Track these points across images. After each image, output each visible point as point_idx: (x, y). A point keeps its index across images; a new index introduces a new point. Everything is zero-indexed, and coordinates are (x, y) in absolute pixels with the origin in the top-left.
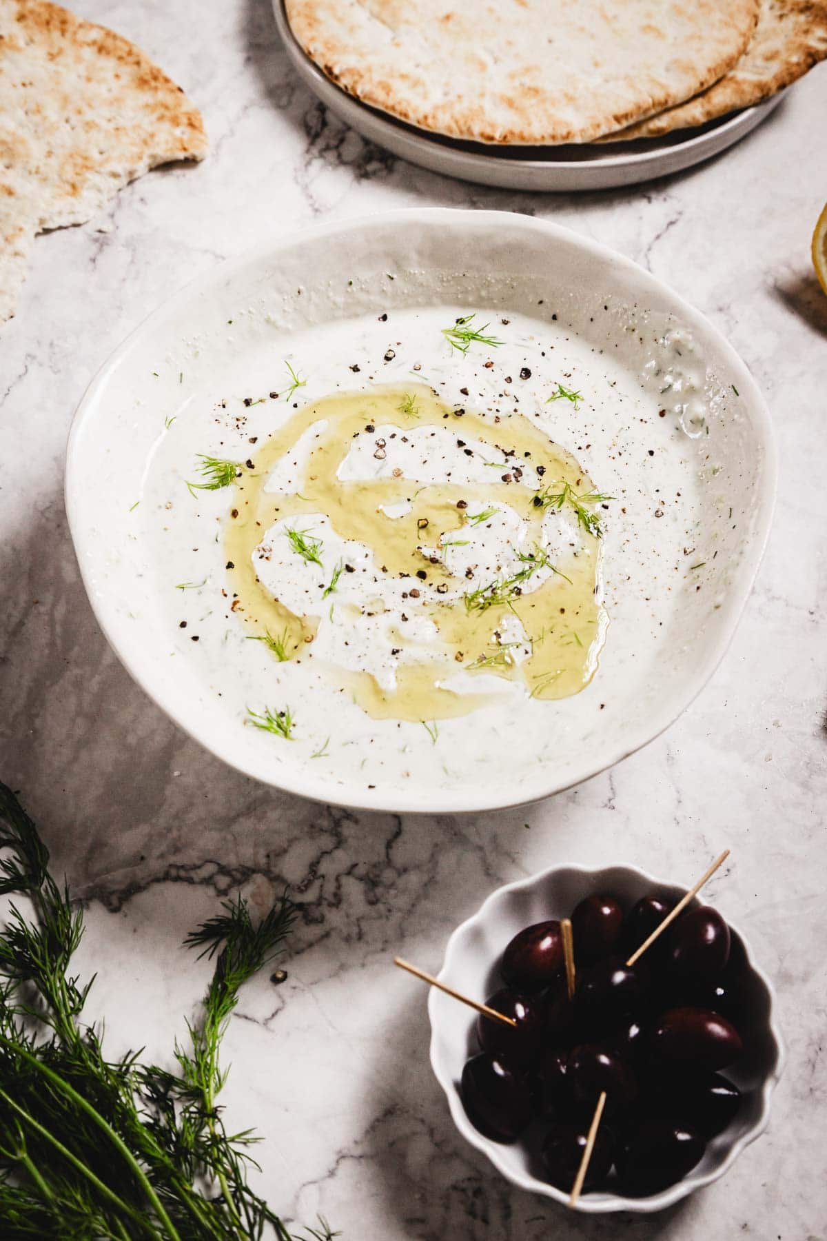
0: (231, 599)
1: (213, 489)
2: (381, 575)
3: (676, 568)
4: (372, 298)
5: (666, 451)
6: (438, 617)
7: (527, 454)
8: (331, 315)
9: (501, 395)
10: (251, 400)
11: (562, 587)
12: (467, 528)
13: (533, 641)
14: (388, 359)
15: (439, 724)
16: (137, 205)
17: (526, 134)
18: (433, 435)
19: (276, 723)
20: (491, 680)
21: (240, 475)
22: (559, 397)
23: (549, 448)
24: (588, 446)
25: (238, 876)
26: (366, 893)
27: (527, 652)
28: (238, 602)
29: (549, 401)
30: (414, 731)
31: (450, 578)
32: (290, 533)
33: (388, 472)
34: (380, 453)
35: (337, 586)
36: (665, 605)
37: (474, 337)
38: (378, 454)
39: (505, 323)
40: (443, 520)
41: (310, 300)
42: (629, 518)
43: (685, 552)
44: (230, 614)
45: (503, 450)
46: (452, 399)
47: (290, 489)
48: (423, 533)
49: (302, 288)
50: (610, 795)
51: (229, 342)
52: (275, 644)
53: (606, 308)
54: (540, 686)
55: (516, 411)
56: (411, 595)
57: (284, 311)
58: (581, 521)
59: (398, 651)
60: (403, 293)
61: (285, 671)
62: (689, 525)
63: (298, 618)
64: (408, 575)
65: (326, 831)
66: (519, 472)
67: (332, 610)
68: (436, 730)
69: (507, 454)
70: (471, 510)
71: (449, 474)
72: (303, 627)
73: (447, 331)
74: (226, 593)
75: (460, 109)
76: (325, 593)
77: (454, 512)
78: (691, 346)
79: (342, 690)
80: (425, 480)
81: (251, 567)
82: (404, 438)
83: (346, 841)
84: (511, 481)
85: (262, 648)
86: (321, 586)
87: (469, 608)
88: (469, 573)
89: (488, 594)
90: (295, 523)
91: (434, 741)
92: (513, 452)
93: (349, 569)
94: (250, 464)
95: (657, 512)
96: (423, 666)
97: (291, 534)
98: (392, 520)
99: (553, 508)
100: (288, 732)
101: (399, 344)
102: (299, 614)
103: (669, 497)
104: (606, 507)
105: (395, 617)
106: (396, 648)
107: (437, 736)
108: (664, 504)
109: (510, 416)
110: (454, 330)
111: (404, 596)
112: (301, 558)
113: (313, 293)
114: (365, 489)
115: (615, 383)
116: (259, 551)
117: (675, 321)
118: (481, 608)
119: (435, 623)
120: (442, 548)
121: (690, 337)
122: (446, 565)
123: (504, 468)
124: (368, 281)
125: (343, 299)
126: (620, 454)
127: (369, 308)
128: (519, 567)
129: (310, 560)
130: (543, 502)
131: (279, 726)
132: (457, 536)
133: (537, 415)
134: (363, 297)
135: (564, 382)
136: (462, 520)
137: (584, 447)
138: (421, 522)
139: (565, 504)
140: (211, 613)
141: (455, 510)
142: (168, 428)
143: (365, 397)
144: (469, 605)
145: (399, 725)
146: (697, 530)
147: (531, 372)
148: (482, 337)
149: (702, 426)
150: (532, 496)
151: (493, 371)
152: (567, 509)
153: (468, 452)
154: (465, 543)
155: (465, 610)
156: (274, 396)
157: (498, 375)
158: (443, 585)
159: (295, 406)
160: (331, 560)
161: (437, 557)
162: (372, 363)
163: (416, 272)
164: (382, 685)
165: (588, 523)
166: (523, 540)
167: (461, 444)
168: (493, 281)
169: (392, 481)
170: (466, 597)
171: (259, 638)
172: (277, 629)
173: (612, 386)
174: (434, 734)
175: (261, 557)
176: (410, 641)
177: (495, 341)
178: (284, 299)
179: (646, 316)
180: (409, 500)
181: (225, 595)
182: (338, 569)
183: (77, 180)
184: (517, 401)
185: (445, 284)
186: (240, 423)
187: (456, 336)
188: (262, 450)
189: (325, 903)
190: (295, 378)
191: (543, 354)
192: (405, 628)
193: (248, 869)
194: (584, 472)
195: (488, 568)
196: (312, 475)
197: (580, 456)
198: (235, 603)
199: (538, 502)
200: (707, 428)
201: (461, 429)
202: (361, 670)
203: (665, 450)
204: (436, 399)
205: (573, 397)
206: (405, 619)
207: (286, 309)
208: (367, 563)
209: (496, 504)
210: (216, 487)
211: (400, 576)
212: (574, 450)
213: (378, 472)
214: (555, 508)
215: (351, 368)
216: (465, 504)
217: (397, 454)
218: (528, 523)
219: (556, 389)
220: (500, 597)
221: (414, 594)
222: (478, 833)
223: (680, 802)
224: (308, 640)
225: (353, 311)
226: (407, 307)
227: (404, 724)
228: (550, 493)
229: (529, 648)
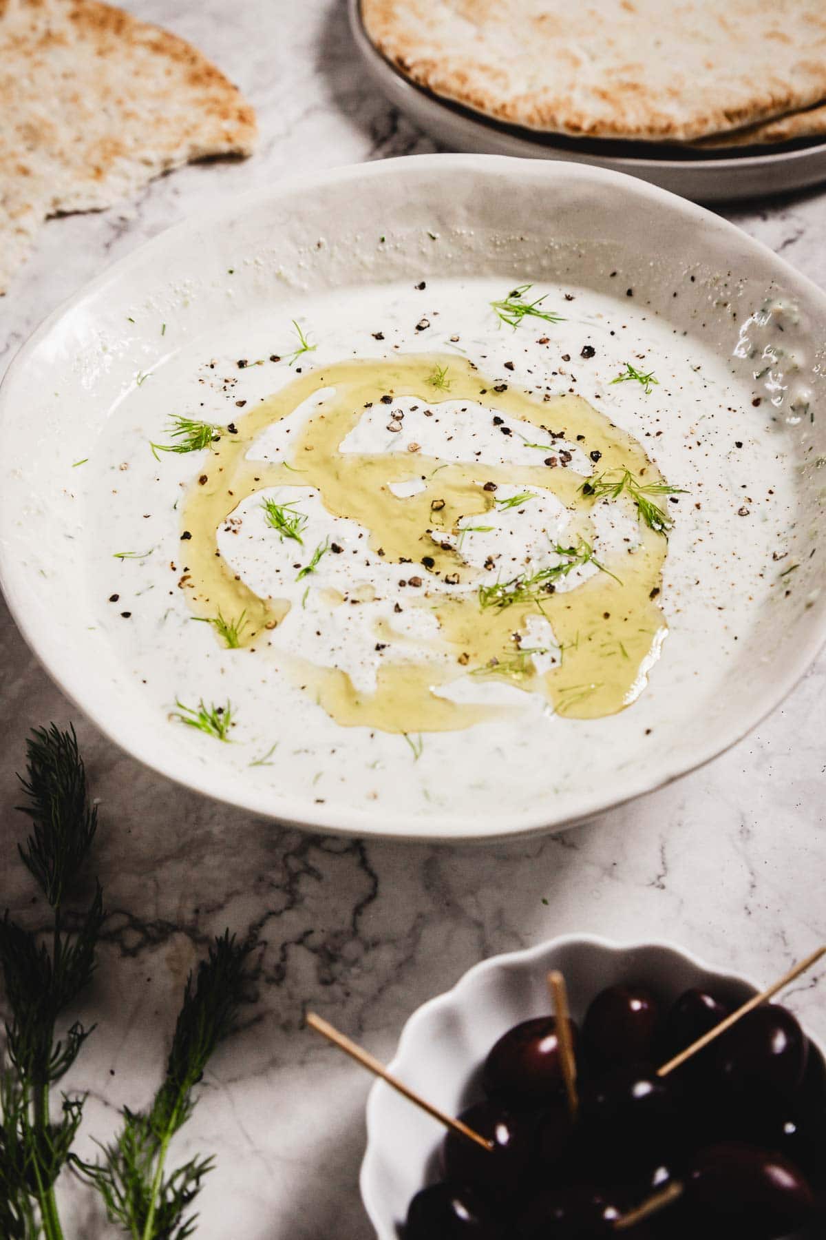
0: (180, 573)
1: (182, 452)
2: (374, 558)
3: (761, 575)
4: (408, 260)
5: (758, 443)
6: (441, 612)
7: (580, 438)
8: (357, 279)
9: (555, 373)
10: (246, 361)
11: (608, 588)
12: (493, 512)
13: (564, 647)
14: (420, 328)
15: (426, 737)
16: (169, 196)
17: (619, 124)
18: (464, 410)
19: (209, 720)
20: (503, 690)
21: (217, 439)
22: (627, 379)
23: (610, 433)
24: (659, 434)
25: (153, 932)
26: (318, 968)
27: (554, 661)
28: (189, 577)
29: (614, 382)
30: (391, 744)
31: (465, 567)
32: (268, 506)
33: (402, 446)
34: (396, 425)
35: (317, 568)
36: (743, 617)
37: (529, 311)
38: (392, 425)
39: (569, 298)
40: (464, 504)
41: (331, 256)
42: (704, 514)
43: (775, 556)
44: (177, 590)
45: (550, 431)
46: (493, 372)
47: (277, 458)
48: (437, 517)
49: (322, 240)
50: (661, 872)
51: (228, 295)
52: (226, 628)
53: (693, 279)
54: (567, 702)
55: (571, 390)
56: (410, 583)
57: (299, 266)
58: (641, 514)
59: (383, 647)
60: (447, 258)
61: (233, 660)
62: (782, 526)
63: (262, 601)
64: (410, 561)
65: (277, 887)
66: (566, 457)
67: (306, 595)
68: (421, 745)
69: (554, 436)
70: (501, 493)
71: (479, 454)
72: (266, 612)
73: (495, 304)
74: (174, 566)
75: (544, 100)
76: (300, 574)
77: (479, 496)
78: (796, 318)
79: (303, 688)
80: (448, 458)
81: (212, 540)
82: (428, 412)
83: (302, 900)
84: (556, 465)
85: (208, 631)
86: (297, 566)
87: (484, 604)
88: (489, 563)
89: (511, 589)
90: (277, 494)
91: (417, 757)
92: (563, 433)
93: (336, 549)
94: (232, 429)
95: (741, 509)
96: (414, 667)
97: (270, 507)
98: (399, 499)
99: (606, 498)
100: (224, 731)
101: (435, 314)
102: (264, 596)
103: (758, 493)
104: (675, 501)
105: (386, 608)
106: (382, 642)
107: (421, 750)
108: (751, 501)
109: (564, 396)
110: (506, 303)
111: (402, 584)
112: (278, 533)
113: (336, 248)
114: (371, 463)
115: (699, 368)
116: (226, 523)
117: (777, 290)
118: (500, 605)
119: (438, 618)
120: (458, 533)
121: (796, 308)
122: (461, 552)
123: (549, 451)
124: (404, 238)
125: (372, 259)
126: (699, 444)
127: (404, 274)
128: (555, 561)
129: (288, 536)
130: (594, 490)
131: (214, 725)
132: (479, 521)
133: (598, 397)
134: (397, 258)
135: (636, 364)
136: (489, 505)
137: (653, 433)
138: (435, 503)
139: (622, 494)
140: (152, 587)
141: (480, 493)
142: (140, 384)
143: (389, 366)
144: (485, 600)
145: (372, 736)
146: (794, 532)
147: (595, 350)
148: (538, 312)
149: (806, 413)
150: (583, 482)
151: (548, 347)
152: (625, 502)
153: (506, 431)
154: (490, 529)
155: (478, 606)
156: (275, 359)
157: (553, 353)
158: (454, 576)
159: (299, 371)
160: (314, 538)
161: (451, 543)
162: (400, 332)
163: (464, 232)
164: (358, 686)
165: (652, 517)
166: (565, 529)
167: (497, 421)
168: (557, 247)
169: (403, 456)
170: (481, 591)
171: (207, 620)
172: (232, 611)
173: (695, 371)
174: (418, 749)
175: (228, 529)
176: (401, 637)
177: (555, 317)
178: (300, 252)
179: (741, 286)
180: (424, 478)
181: (174, 569)
182: (321, 549)
183: (102, 164)
184: (574, 380)
185: (498, 249)
186: (228, 385)
187: (507, 309)
188: (251, 415)
189: (263, 978)
190: (303, 341)
191: (612, 333)
192: (397, 621)
193: (169, 924)
194: (651, 461)
195: (514, 559)
196: (308, 445)
197: (648, 443)
198: (184, 579)
199: (588, 490)
200: (812, 415)
201: (502, 407)
202: (333, 666)
203: (755, 442)
204: (473, 373)
205: (646, 379)
206: (398, 609)
207: (302, 264)
208: (361, 545)
209: (533, 489)
210: (185, 450)
211: (399, 561)
212: (640, 436)
213: (389, 446)
214: (610, 498)
215: (373, 335)
216: (494, 486)
217: (414, 427)
218: (572, 511)
219: (625, 370)
220: (526, 594)
221: (415, 583)
222: (478, 905)
223: (753, 886)
224: (270, 626)
225: (384, 275)
226: (451, 275)
227: (379, 735)
228: (604, 481)
229: (557, 655)
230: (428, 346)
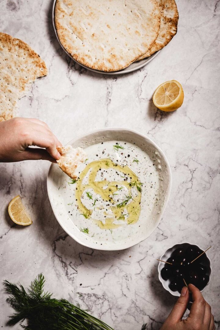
0: (77, 207)
1: (73, 184)
2: (103, 201)
3: (154, 199)
6: (112, 209)
7: (129, 174)
8: (92, 144)
9: (124, 161)
11: (134, 203)
12: (118, 191)
14: (103, 153)
17: (114, 69)
18: (111, 170)
20: (121, 221)
21: (77, 180)
23: (133, 173)
24: (140, 172)
29: (133, 162)
31: (114, 201)
32: (87, 193)
33: (104, 179)
34: (102, 175)
35: (95, 204)
36: (151, 206)
37: (119, 147)
39: (125, 144)
40: (114, 189)
41: (88, 143)
42: (146, 188)
43: (156, 195)
44: (77, 210)
45: (124, 174)
46: (115, 162)
47: (86, 184)
48: (110, 192)
52: (85, 215)
54: (129, 223)
55: (127, 164)
58: (138, 189)
59: (106, 216)
60: (106, 139)
61: (87, 221)
66: (127, 178)
67: (94, 208)
68: (112, 231)
70: (119, 187)
71: (114, 179)
72: (90, 212)
73: (114, 146)
74: (76, 205)
75: (99, 64)
77: (115, 187)
79: (96, 224)
80: (110, 181)
81: (80, 200)
82: (106, 171)
84: (126, 180)
85: (83, 216)
86: (93, 204)
87: (118, 207)
88: (118, 201)
89: (121, 205)
90: (87, 190)
91: (112, 233)
93: (97, 200)
94: (79, 178)
95: (151, 187)
96: (110, 219)
98: (104, 189)
100: (88, 232)
101: (105, 149)
102: (89, 209)
103: (153, 183)
104: (142, 186)
105: (105, 210)
108: (153, 185)
109: (126, 166)
111: (107, 205)
114: (99, 183)
118: (120, 207)
120: (113, 195)
123: (124, 178)
124: (99, 138)
126: (145, 174)
127: (99, 142)
128: (126, 199)
129: (90, 198)
130: (131, 185)
131: (86, 231)
133: (131, 165)
135: (136, 158)
136: (117, 189)
138: (109, 190)
140: (74, 209)
143: (99, 162)
147: (130, 155)
148: (121, 147)
152: (135, 186)
153: (118, 174)
154: (117, 194)
155: (117, 208)
157: (124, 156)
158: (113, 203)
159: (86, 164)
160: (94, 198)
161: (112, 197)
162: (100, 154)
163: (108, 136)
164: (103, 223)
165: (140, 190)
166: (127, 194)
167: (117, 172)
169: (104, 181)
170: (117, 205)
171: (82, 214)
172: (85, 212)
173: (145, 158)
175: (82, 198)
176: (108, 215)
177: (123, 148)
180: (107, 185)
182: (95, 200)
184: (127, 162)
187: (116, 147)
188: (81, 175)
191: (132, 151)
192: (107, 212)
194: (139, 178)
195: (121, 200)
196: (90, 179)
197: (138, 174)
198: (78, 207)
201: (117, 169)
202: (99, 220)
203: (153, 173)
204: (112, 162)
205: (137, 161)
206: (107, 210)
207: (84, 145)
208: (100, 199)
209: (123, 186)
211: (106, 201)
213: (102, 179)
214: (133, 186)
215: (96, 155)
216: (117, 186)
217: (105, 175)
218: (128, 190)
219: (134, 159)
220: (123, 205)
221: (109, 205)
224: (91, 214)
225: (96, 143)
226: (107, 141)
227: (107, 230)
228: (132, 183)
229: (128, 215)
230: (104, 157)
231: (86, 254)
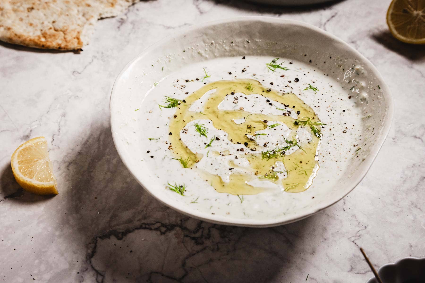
0: (169, 145)
1: (168, 108)
2: (230, 142)
3: (350, 151)
4: (240, 49)
5: (350, 110)
6: (250, 159)
7: (294, 107)
8: (223, 55)
9: (286, 87)
10: (188, 80)
11: (302, 154)
12: (266, 129)
13: (288, 172)
14: (243, 71)
15: (245, 196)
18: (257, 97)
19: (178, 189)
20: (269, 183)
21: (180, 104)
22: (309, 89)
23: (303, 106)
24: (319, 106)
27: (284, 176)
28: (171, 146)
29: (305, 90)
30: (234, 199)
31: (257, 146)
32: (196, 125)
33: (238, 108)
34: (236, 101)
35: (211, 144)
36: (344, 164)
37: (278, 66)
38: (235, 101)
39: (291, 63)
40: (258, 126)
41: (216, 47)
42: (332, 132)
43: (354, 145)
44: (168, 150)
45: (284, 105)
46: (267, 86)
47: (199, 111)
48: (249, 130)
49: (213, 42)
51: (183, 59)
52: (183, 162)
53: (331, 58)
54: (289, 188)
55: (291, 92)
56: (241, 150)
57: (206, 50)
58: (313, 132)
59: (232, 169)
60: (252, 49)
61: (185, 171)
62: (357, 136)
63: (194, 154)
64: (240, 143)
66: (290, 113)
67: (208, 152)
68: (243, 199)
69: (285, 106)
70: (269, 124)
71: (262, 111)
72: (196, 158)
73: (267, 64)
74: (167, 143)
76: (206, 146)
77: (262, 124)
78: (363, 71)
79: (207, 181)
80: (252, 112)
81: (178, 135)
82: (246, 97)
84: (286, 115)
85: (178, 163)
86: (205, 144)
87: (263, 157)
88: (265, 145)
89: (272, 153)
90: (199, 122)
91: (242, 202)
92: (288, 105)
93: (218, 139)
94: (184, 101)
95: (344, 131)
96: (241, 175)
97: (196, 126)
98: (237, 125)
99: (302, 126)
100: (183, 193)
101: (248, 67)
102: (195, 153)
103: (349, 126)
104: (323, 127)
105: (233, 157)
106: (231, 167)
107: (243, 201)
108: (347, 128)
109: (289, 93)
110: (271, 64)
111: (238, 150)
112: (199, 134)
113: (217, 44)
114: (228, 113)
115: (332, 86)
116: (183, 130)
117: (357, 62)
118: (268, 158)
119: (249, 161)
120: (255, 135)
121: (363, 68)
122: (256, 141)
123: (284, 111)
124: (239, 42)
125: (229, 48)
126: (331, 110)
127: (239, 54)
128: (285, 145)
129: (202, 135)
130: (298, 124)
131: (180, 191)
132: (262, 132)
133: (300, 94)
134: (237, 48)
135: (312, 84)
136: (265, 127)
137: (317, 106)
138: (248, 126)
139: (307, 125)
140: (160, 149)
141: (262, 123)
142: (155, 86)
143: (233, 83)
144: (264, 156)
145: (228, 196)
146: (360, 138)
147: (299, 80)
148: (281, 67)
149: (365, 101)
150: (294, 121)
151: (284, 78)
152: (307, 127)
153: (271, 104)
154: (265, 135)
155: (262, 158)
156: (197, 79)
157: (286, 80)
158: (254, 148)
159: (205, 83)
160: (210, 135)
161: (253, 139)
162: (237, 72)
163: (258, 40)
164: (224, 180)
165: (316, 132)
166: (288, 136)
167: (268, 101)
168: (287, 46)
169: (239, 111)
170: (262, 153)
171: (177, 159)
172: (185, 157)
173: (331, 87)
174: (242, 200)
175: (183, 132)
176: (237, 166)
177: (286, 69)
178: (206, 46)
179: (346, 61)
180: (245, 118)
181: (167, 144)
182: (213, 139)
184: (292, 89)
185: (269, 46)
186: (183, 87)
187: (271, 66)
188: (190, 97)
190: (206, 74)
191: (305, 74)
192: (236, 161)
194: (316, 115)
195: (273, 144)
196: (208, 107)
197: (315, 109)
198: (170, 147)
199: (296, 123)
200: (367, 102)
201: (270, 96)
202: (216, 174)
203: (349, 110)
204: (260, 86)
205: (315, 89)
206: (236, 158)
207: (206, 49)
208: (225, 138)
209: (279, 122)
210: (170, 107)
211: (237, 143)
212: (313, 107)
213: (233, 108)
214: (303, 126)
215: (228, 73)
216: (267, 121)
217: (242, 102)
218: (291, 130)
219: (308, 86)
220: (276, 154)
221: (242, 150)
224: (197, 161)
225: (232, 54)
226: (253, 54)
227: (230, 195)
228: (301, 120)
229: (286, 174)
230: (246, 76)
231: (168, 277)
